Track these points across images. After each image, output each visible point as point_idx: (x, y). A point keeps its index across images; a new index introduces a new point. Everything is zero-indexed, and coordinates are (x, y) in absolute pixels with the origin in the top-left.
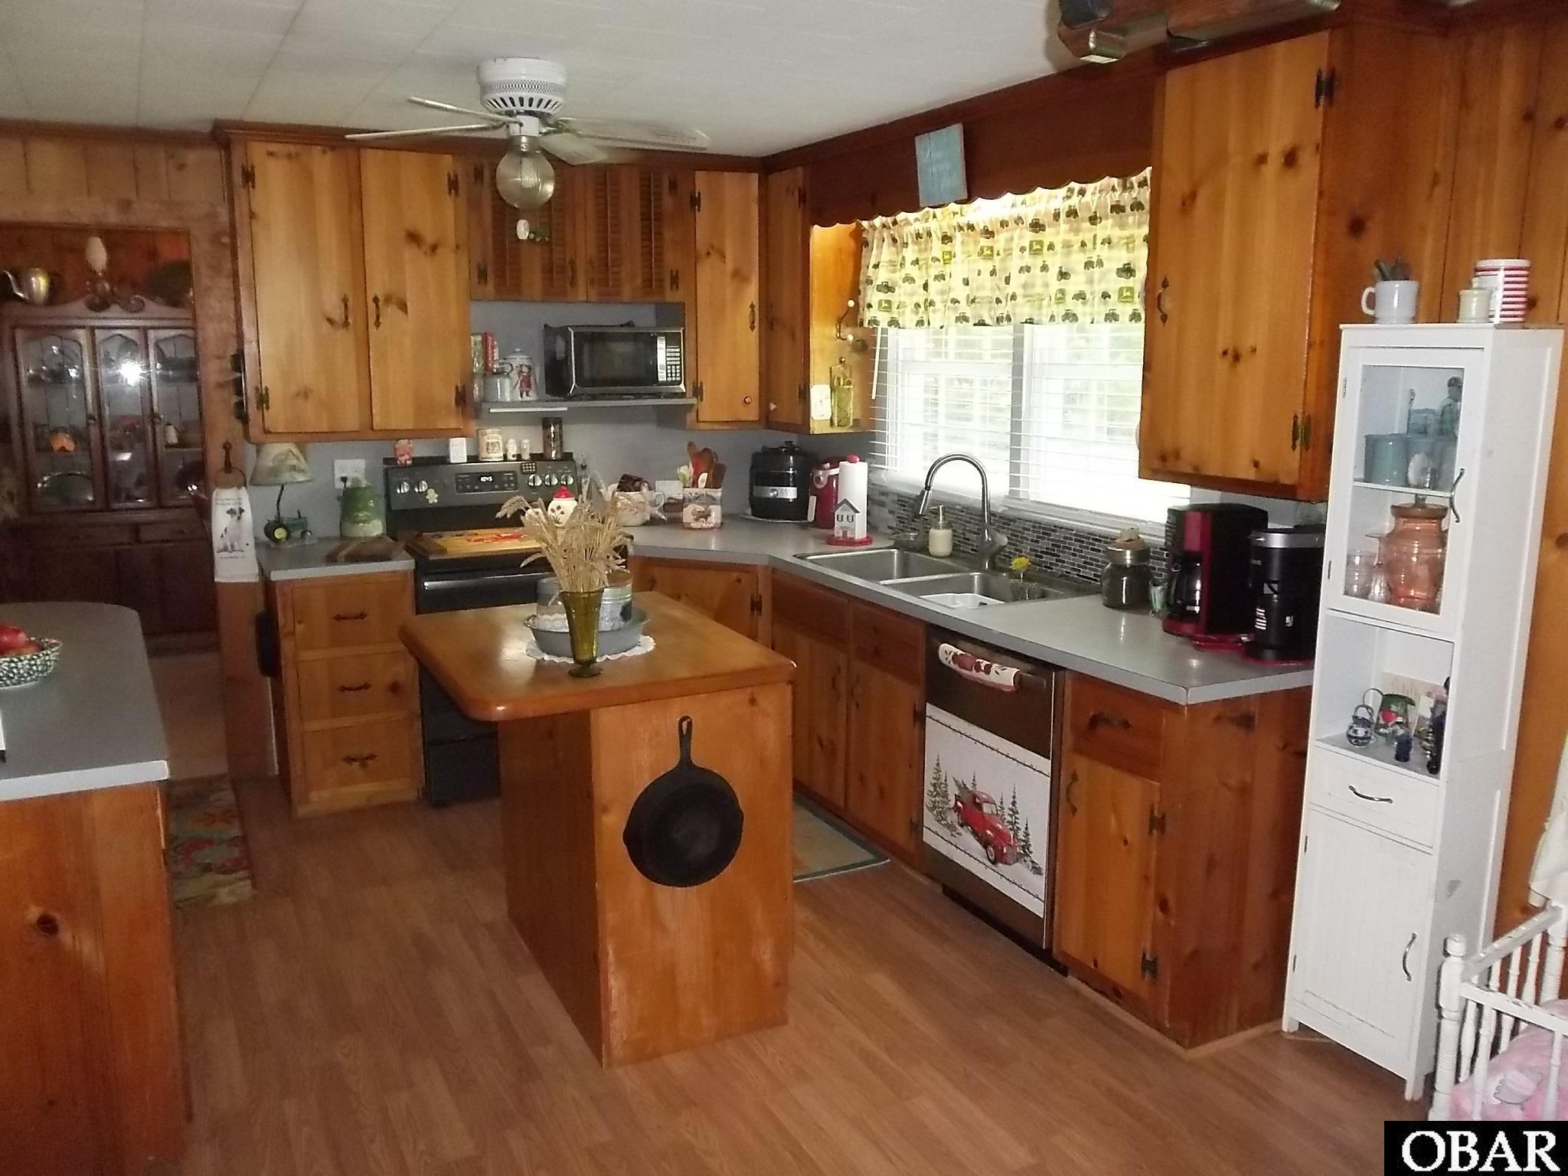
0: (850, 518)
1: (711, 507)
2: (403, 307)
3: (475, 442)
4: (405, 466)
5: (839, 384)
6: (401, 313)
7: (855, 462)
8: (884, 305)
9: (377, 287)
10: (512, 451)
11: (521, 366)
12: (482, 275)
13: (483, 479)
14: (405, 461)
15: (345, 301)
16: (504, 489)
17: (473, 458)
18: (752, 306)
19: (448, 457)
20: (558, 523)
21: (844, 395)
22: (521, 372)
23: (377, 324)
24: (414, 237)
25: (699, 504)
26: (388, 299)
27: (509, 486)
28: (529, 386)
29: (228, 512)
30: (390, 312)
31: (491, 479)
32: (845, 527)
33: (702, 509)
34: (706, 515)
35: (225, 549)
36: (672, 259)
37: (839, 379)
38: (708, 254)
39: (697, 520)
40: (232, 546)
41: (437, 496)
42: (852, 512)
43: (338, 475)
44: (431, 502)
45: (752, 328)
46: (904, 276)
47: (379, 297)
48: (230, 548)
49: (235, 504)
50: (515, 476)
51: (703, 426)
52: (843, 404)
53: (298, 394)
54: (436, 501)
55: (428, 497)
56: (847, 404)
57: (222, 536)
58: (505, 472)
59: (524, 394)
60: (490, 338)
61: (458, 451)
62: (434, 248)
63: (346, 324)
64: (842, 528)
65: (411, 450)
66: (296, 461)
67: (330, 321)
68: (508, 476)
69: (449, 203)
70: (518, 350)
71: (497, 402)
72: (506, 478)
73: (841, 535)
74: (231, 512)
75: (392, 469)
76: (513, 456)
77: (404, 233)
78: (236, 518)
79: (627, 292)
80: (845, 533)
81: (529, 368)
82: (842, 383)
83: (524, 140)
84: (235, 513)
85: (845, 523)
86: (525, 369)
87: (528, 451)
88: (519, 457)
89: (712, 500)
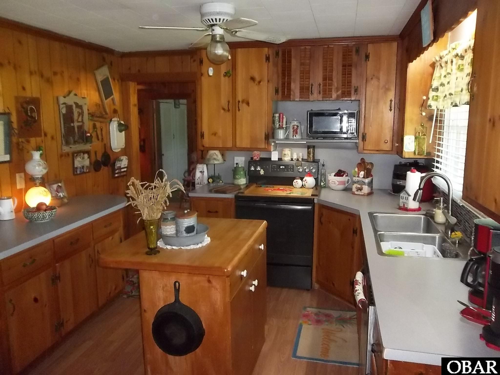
0: (406, 198)
1: (364, 186)
2: (248, 104)
3: (281, 153)
4: (256, 161)
5: (419, 135)
6: (247, 106)
7: (415, 172)
8: (435, 98)
9: (240, 97)
10: (295, 157)
11: (294, 125)
12: (277, 91)
13: (281, 167)
14: (256, 159)
15: (229, 102)
16: (288, 171)
17: (280, 159)
18: (391, 101)
19: (271, 158)
20: (305, 186)
21: (421, 141)
22: (293, 128)
23: (239, 110)
24: (253, 79)
25: (359, 184)
26: (243, 101)
27: (291, 170)
28: (297, 133)
29: (200, 172)
30: (244, 107)
31: (284, 167)
32: (404, 202)
33: (359, 186)
34: (360, 189)
35: (198, 184)
36: (354, 82)
37: (419, 133)
38: (372, 79)
39: (357, 191)
40: (201, 183)
41: (264, 172)
42: (407, 196)
43: (235, 162)
44: (261, 174)
45: (391, 110)
46: (440, 83)
47: (240, 100)
48: (200, 184)
49: (202, 169)
50: (293, 167)
51: (365, 152)
52: (421, 145)
53: (213, 134)
54: (263, 174)
55: (260, 172)
56: (423, 145)
57: (198, 179)
58: (290, 165)
59: (294, 136)
60: (281, 115)
61: (275, 157)
62: (260, 82)
63: (229, 110)
64: (403, 202)
65: (257, 155)
66: (216, 157)
67: (224, 109)
68: (291, 167)
69: (265, 66)
70: (295, 119)
71: (278, 139)
72: (290, 167)
73: (402, 205)
74: (201, 172)
75: (252, 162)
76: (295, 159)
77: (250, 77)
78: (202, 174)
79: (334, 96)
80: (404, 205)
81: (298, 126)
82: (421, 135)
83: (218, 36)
84: (202, 172)
85: (404, 200)
86: (295, 127)
87: (301, 158)
88: (298, 160)
89: (364, 183)
